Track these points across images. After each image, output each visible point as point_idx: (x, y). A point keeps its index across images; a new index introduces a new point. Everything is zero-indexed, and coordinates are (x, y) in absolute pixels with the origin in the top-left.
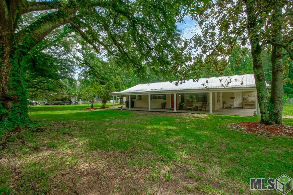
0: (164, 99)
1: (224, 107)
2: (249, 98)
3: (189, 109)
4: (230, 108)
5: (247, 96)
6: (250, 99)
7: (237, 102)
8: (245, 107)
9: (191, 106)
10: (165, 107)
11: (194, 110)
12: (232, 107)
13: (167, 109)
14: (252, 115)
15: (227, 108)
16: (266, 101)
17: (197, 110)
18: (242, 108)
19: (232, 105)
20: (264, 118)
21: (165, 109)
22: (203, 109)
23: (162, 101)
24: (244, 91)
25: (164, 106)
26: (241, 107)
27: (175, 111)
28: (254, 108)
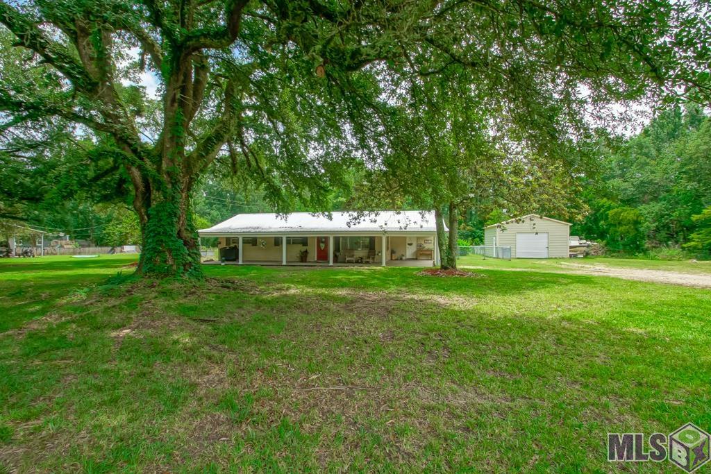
0: (303, 245)
1: (393, 259)
2: (425, 245)
3: (350, 262)
4: (401, 259)
5: (423, 243)
6: (427, 246)
7: (410, 251)
8: (421, 258)
9: (353, 256)
10: (306, 259)
11: (357, 262)
12: (404, 258)
13: (309, 262)
14: (431, 266)
15: (397, 260)
16: (444, 248)
17: (362, 262)
18: (416, 259)
19: (403, 255)
20: (443, 264)
21: (306, 262)
22: (371, 260)
23: (302, 248)
24: (421, 237)
25: (304, 257)
26: (415, 257)
27: (331, 264)
28: (431, 260)
